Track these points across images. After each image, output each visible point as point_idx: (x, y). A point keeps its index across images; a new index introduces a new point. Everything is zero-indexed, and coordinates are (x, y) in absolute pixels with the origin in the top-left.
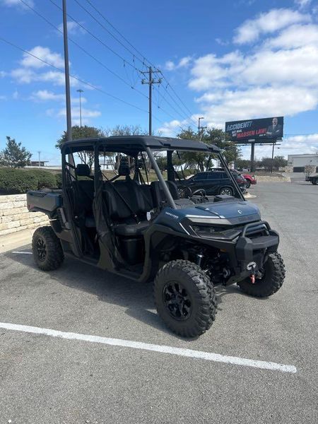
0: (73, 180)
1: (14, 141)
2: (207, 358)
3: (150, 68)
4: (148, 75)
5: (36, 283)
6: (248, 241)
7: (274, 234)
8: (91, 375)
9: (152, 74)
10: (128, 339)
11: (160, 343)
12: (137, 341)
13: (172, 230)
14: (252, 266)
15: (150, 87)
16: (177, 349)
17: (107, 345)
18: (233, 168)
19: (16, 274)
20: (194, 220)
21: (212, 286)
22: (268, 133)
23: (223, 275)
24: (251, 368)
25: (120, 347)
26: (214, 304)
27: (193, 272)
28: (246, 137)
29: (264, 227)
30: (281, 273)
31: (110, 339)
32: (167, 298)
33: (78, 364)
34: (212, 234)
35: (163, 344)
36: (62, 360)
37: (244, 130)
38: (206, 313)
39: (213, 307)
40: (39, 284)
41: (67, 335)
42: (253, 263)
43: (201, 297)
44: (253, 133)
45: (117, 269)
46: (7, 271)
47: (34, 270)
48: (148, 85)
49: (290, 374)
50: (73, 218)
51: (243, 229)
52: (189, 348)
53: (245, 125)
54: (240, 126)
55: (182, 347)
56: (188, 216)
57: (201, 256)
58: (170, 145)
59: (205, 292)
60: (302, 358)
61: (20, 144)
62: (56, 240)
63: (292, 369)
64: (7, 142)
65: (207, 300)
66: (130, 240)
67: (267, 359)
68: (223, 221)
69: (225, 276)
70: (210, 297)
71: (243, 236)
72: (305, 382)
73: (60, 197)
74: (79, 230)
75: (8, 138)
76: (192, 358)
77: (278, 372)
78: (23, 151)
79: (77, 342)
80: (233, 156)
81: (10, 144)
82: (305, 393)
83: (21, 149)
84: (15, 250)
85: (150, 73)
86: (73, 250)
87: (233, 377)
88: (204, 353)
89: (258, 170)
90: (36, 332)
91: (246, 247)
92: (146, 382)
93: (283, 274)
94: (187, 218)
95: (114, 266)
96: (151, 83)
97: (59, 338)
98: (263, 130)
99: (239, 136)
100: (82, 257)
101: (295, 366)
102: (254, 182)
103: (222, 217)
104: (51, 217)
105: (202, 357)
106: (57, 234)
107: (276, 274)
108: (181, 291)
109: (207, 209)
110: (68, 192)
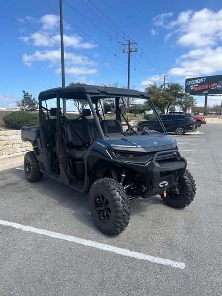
0: (47, 119)
1: (27, 94)
2: (118, 252)
3: (129, 41)
4: (127, 46)
5: (22, 190)
6: (157, 165)
7: (183, 160)
8: (29, 259)
9: (131, 45)
10: (67, 234)
11: (88, 238)
12: (73, 235)
13: (100, 155)
14: (164, 184)
15: (129, 55)
16: (99, 244)
17: (50, 237)
18: (191, 113)
19: (11, 183)
20: (116, 148)
21: (126, 198)
22: (218, 86)
23: (141, 191)
24: (149, 262)
25: (58, 239)
26: (126, 211)
27: (112, 187)
28: (201, 90)
29: (175, 155)
30: (192, 191)
31: (54, 233)
32: (97, 205)
33: (24, 250)
34: (130, 159)
35: (90, 239)
36: (14, 246)
37: (200, 84)
38: (120, 218)
39: (126, 214)
40: (23, 191)
41: (25, 228)
42: (165, 182)
43: (117, 206)
44: (207, 86)
45: (70, 182)
46: (7, 181)
47: (24, 181)
48: (128, 54)
49: (178, 269)
50: (46, 146)
51: (154, 156)
52: (108, 244)
53: (201, 81)
54: (197, 81)
55: (103, 243)
56: (112, 145)
57: (124, 175)
58: (105, 92)
59: (120, 202)
60: (192, 258)
61: (31, 95)
62: (37, 161)
63: (181, 266)
64: (23, 94)
65: (121, 208)
66: (79, 162)
67: (164, 257)
68: (139, 149)
69: (143, 191)
70: (124, 206)
71: (154, 161)
72: (188, 277)
73: (38, 130)
74: (49, 154)
75: (24, 92)
76: (107, 251)
77: (169, 267)
78: (34, 100)
79: (30, 233)
80: (190, 104)
81: (25, 95)
82: (185, 286)
83: (32, 99)
84: (18, 167)
85: (129, 45)
86: (46, 168)
87: (133, 268)
88: (117, 248)
89: (211, 114)
90: (6, 225)
91: (155, 170)
92: (66, 267)
93: (194, 191)
94: (111, 147)
95: (67, 180)
96: (130, 52)
97: (19, 230)
98: (214, 85)
99: (196, 89)
100: (50, 173)
101: (185, 263)
102: (204, 123)
103: (139, 146)
104: (33, 145)
105: (115, 251)
106: (37, 157)
107: (188, 191)
108: (105, 201)
109: (129, 140)
110: (43, 127)
